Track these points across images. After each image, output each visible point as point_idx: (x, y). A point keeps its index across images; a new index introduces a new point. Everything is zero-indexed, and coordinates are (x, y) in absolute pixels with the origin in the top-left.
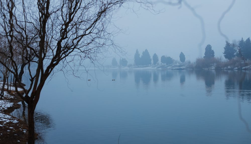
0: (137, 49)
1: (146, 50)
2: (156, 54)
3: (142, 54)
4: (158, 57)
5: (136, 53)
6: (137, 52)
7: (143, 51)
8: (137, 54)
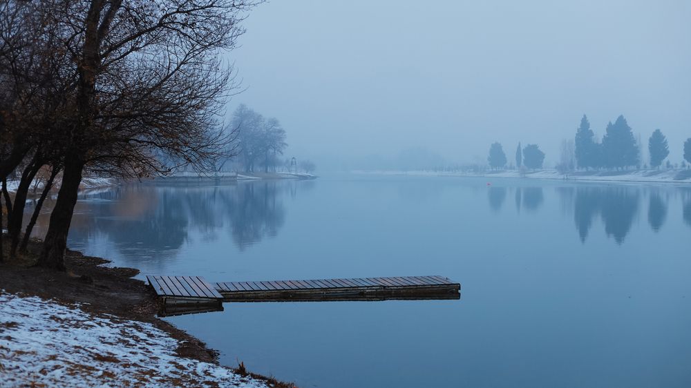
0: (585, 116)
1: (621, 120)
2: (661, 131)
3: (606, 133)
4: (666, 142)
5: (579, 127)
6: (585, 123)
7: (610, 123)
8: (585, 131)
